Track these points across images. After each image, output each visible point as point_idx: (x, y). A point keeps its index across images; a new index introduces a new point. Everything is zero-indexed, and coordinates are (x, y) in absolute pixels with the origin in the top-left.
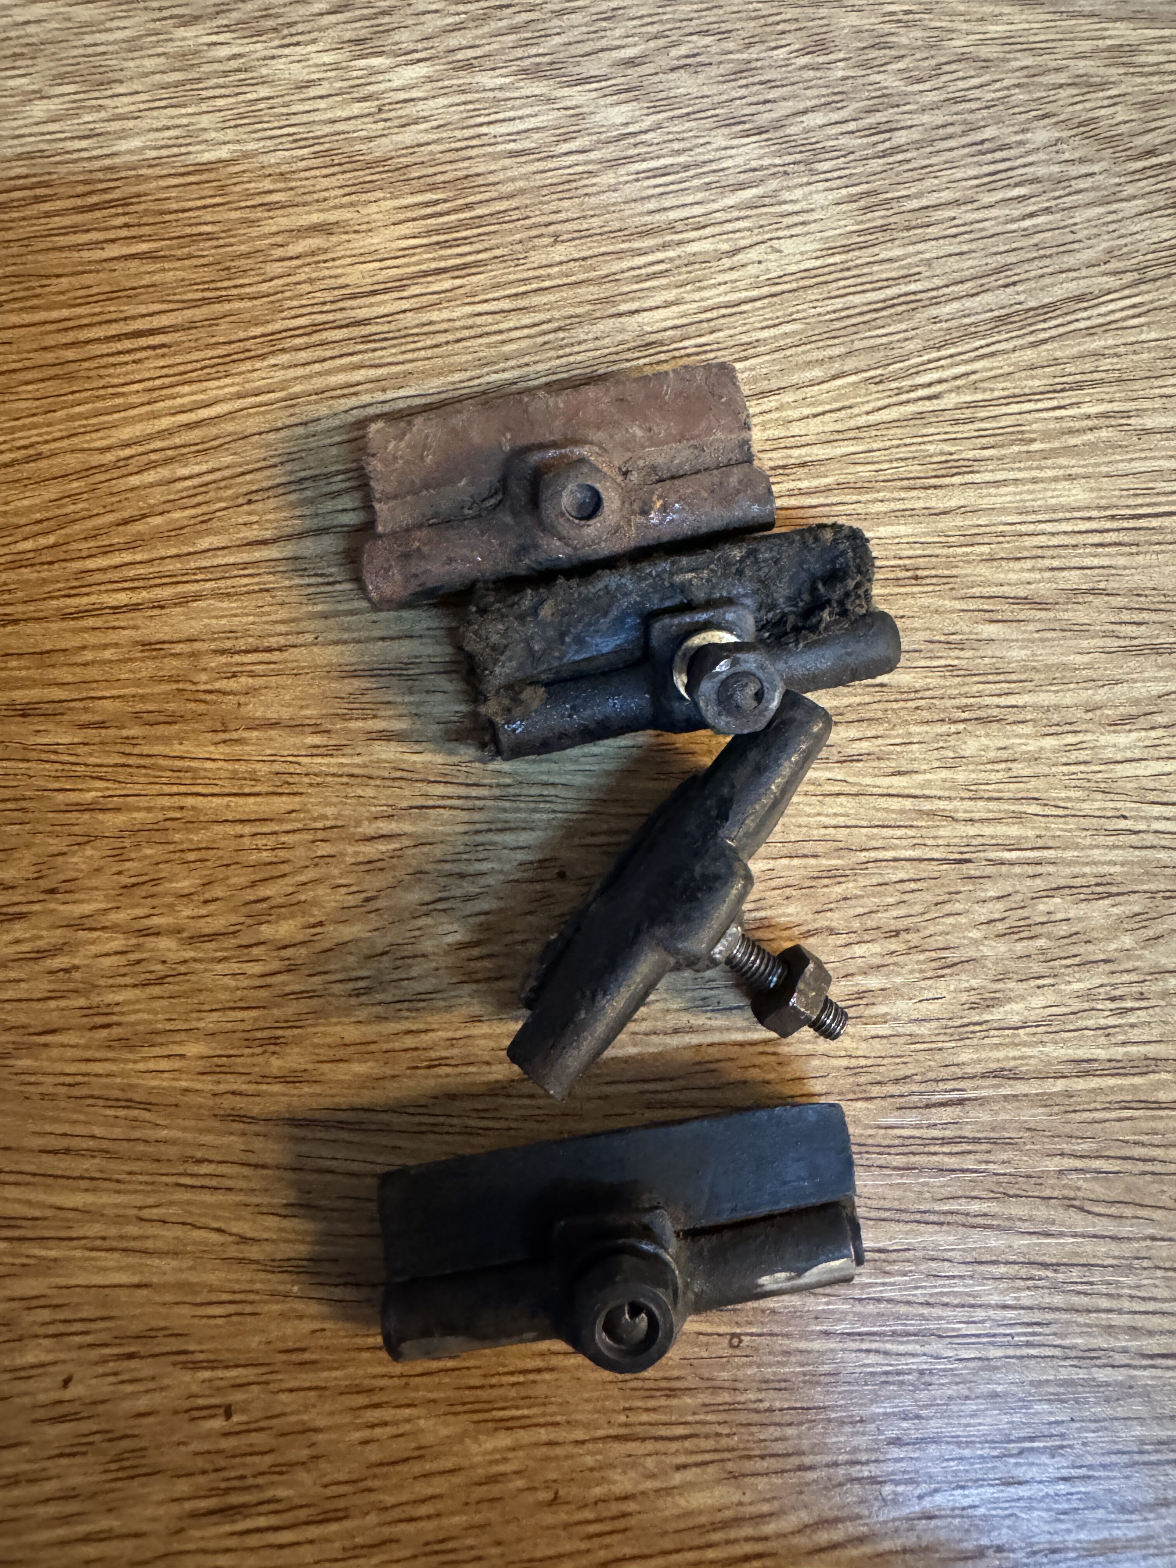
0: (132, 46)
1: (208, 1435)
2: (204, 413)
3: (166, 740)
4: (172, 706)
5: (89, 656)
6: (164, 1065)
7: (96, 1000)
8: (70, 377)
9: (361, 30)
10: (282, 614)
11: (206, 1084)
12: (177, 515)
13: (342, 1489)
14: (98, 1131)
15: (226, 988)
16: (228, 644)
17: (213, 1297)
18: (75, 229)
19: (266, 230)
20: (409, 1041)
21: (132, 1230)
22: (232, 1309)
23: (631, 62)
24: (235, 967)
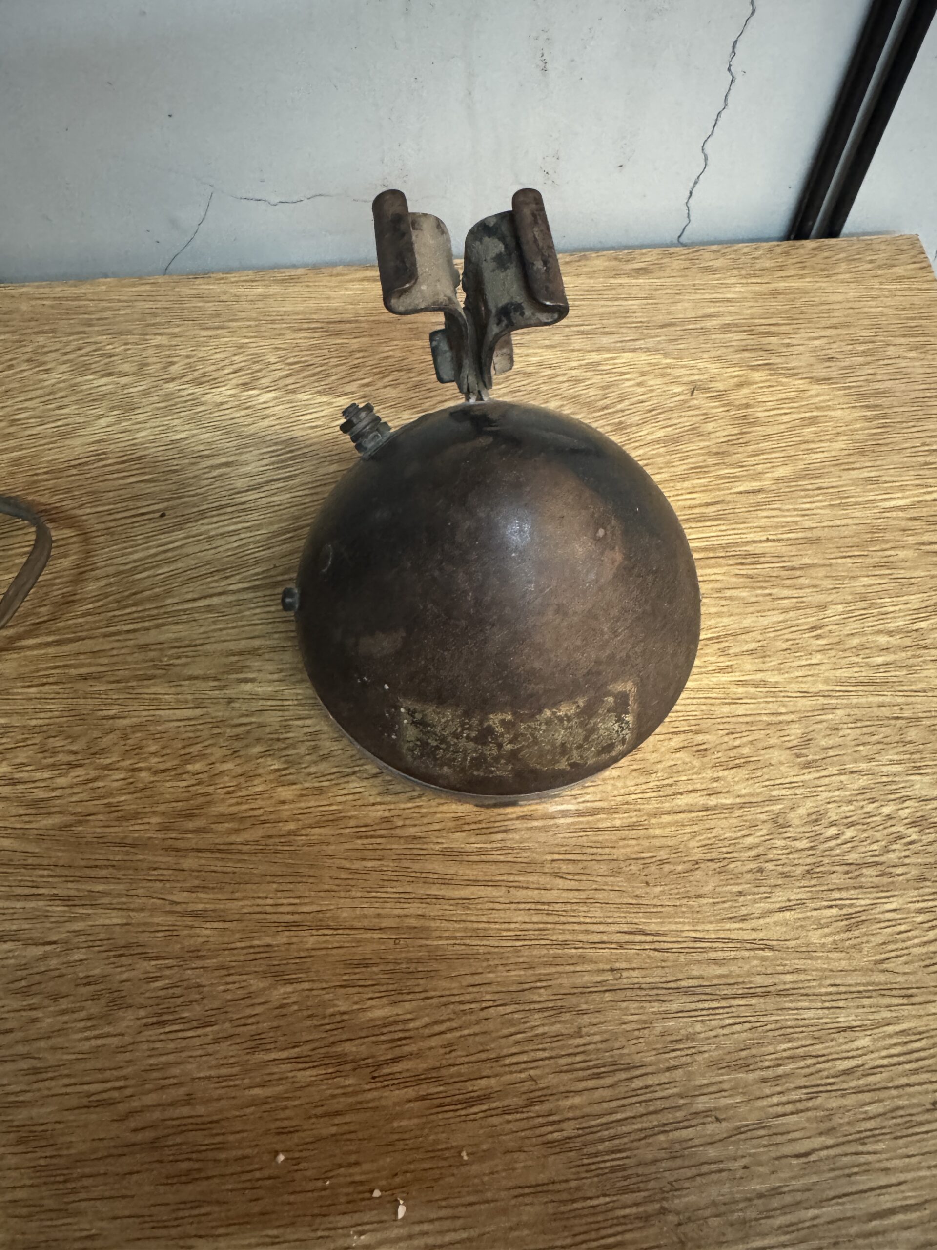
0: (145, 393)
1: (154, 990)
2: (171, 546)
3: (148, 687)
4: (151, 672)
5: (115, 652)
6: (142, 827)
7: (111, 800)
8: (112, 534)
9: (246, 379)
10: (202, 630)
11: (160, 835)
12: (157, 590)
13: (213, 1012)
14: (111, 858)
15: (170, 793)
16: (177, 644)
17: (160, 928)
18: (118, 471)
19: (200, 467)
20: (252, 813)
21: (124, 900)
22: (167, 933)
23: (367, 385)
24: (175, 784)
